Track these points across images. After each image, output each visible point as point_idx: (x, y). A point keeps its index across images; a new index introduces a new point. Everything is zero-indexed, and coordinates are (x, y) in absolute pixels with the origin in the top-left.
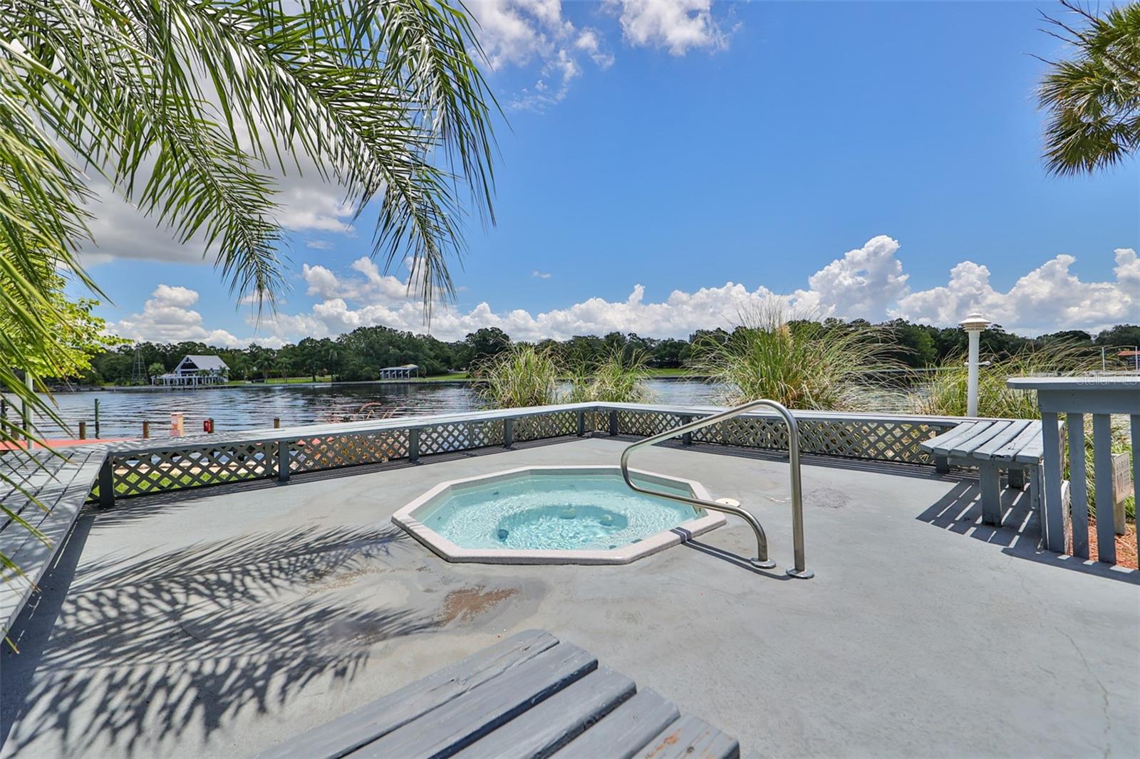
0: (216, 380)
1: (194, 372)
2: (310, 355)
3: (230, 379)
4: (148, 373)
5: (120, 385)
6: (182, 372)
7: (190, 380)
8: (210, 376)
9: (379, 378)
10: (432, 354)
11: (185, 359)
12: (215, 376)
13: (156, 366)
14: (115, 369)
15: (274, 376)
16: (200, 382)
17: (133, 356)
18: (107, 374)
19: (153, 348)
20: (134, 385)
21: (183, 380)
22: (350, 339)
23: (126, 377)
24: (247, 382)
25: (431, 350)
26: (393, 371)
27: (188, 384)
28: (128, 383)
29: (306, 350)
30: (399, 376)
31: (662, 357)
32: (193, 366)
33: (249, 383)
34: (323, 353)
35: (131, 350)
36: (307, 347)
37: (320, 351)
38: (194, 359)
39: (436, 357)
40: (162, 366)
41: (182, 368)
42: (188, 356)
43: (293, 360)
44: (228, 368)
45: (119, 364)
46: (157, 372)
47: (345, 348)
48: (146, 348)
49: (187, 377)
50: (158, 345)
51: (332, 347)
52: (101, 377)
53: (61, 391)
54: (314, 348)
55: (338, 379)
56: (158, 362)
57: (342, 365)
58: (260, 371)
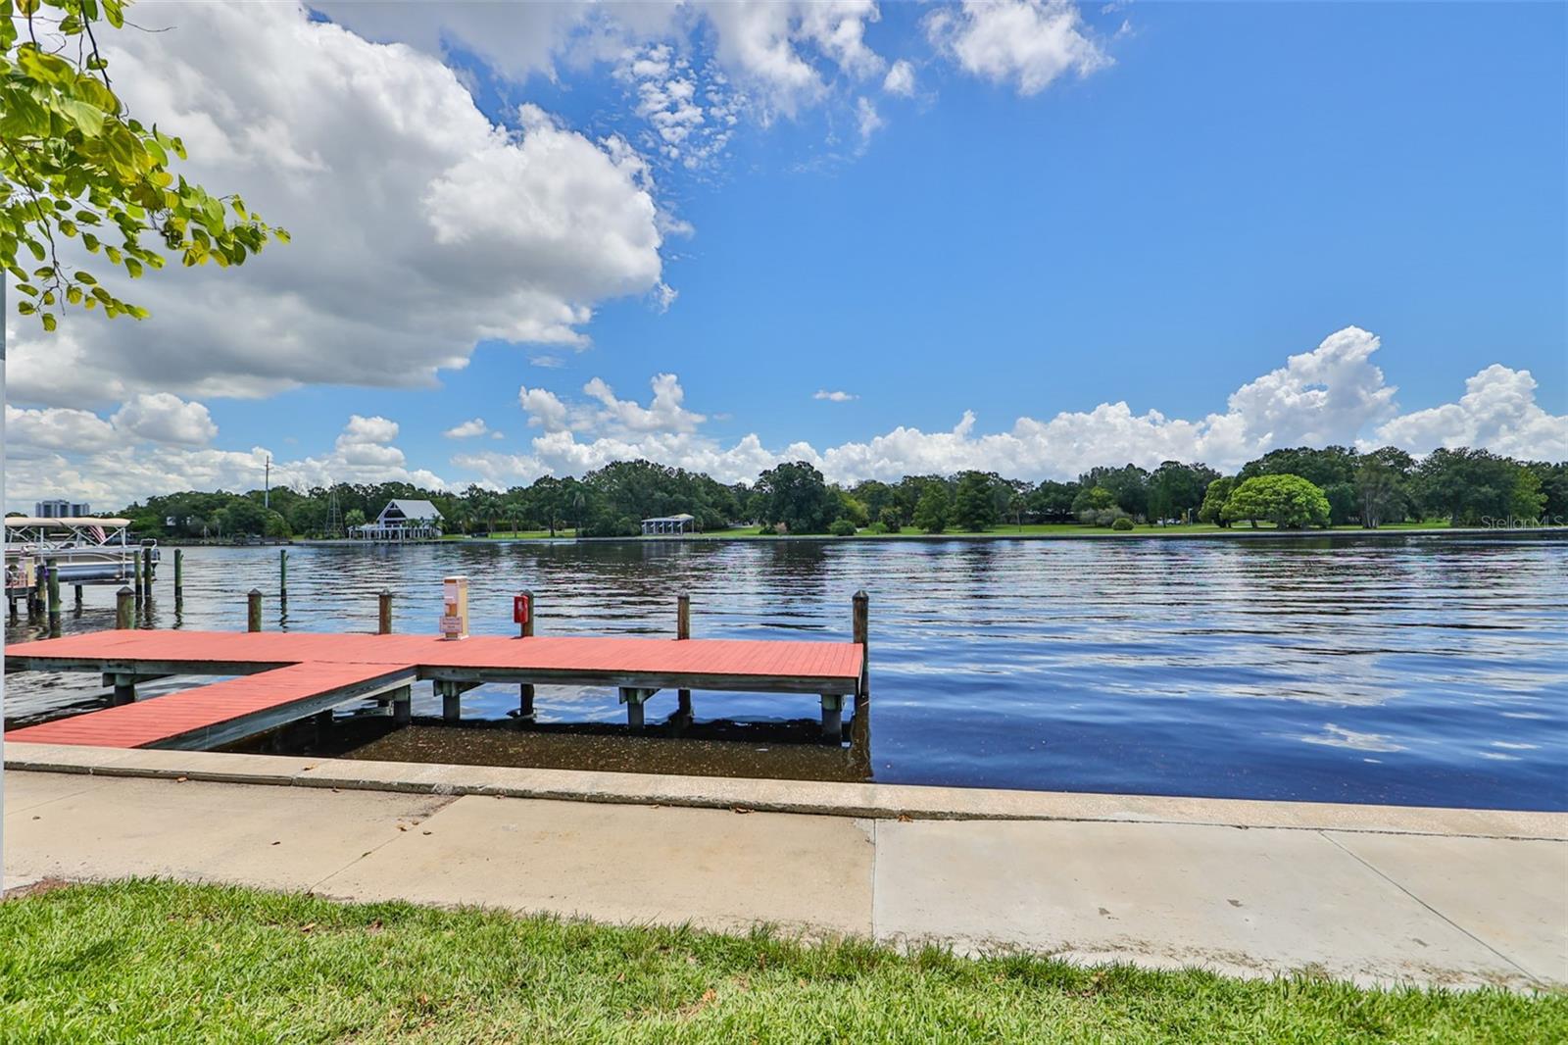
0: (426, 533)
1: (400, 522)
2: (550, 500)
3: (445, 532)
4: (344, 522)
5: (311, 538)
6: (386, 522)
7: (395, 532)
8: (421, 528)
9: (640, 534)
10: (710, 500)
11: (389, 505)
12: (426, 527)
13: (355, 513)
14: (306, 517)
15: (499, 529)
16: (407, 536)
17: (327, 500)
18: (296, 523)
19: (351, 490)
20: (328, 538)
21: (387, 532)
22: (599, 478)
23: (319, 528)
24: (467, 537)
25: (708, 494)
26: (661, 523)
27: (393, 537)
28: (321, 536)
29: (544, 493)
30: (667, 530)
31: (1041, 508)
32: (400, 514)
33: (468, 538)
34: (566, 497)
35: (325, 493)
36: (544, 489)
37: (561, 495)
38: (401, 504)
39: (714, 505)
40: (362, 514)
41: (386, 516)
42: (393, 500)
43: (526, 506)
44: (442, 518)
45: (311, 509)
46: (356, 522)
47: (595, 490)
48: (342, 489)
49: (393, 528)
50: (357, 486)
51: (578, 489)
52: (290, 528)
53: (242, 545)
54: (554, 489)
55: (585, 535)
56: (357, 508)
57: (591, 514)
58: (484, 521)
